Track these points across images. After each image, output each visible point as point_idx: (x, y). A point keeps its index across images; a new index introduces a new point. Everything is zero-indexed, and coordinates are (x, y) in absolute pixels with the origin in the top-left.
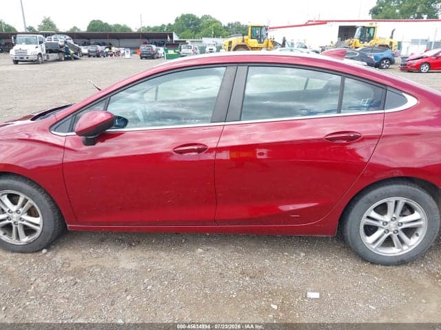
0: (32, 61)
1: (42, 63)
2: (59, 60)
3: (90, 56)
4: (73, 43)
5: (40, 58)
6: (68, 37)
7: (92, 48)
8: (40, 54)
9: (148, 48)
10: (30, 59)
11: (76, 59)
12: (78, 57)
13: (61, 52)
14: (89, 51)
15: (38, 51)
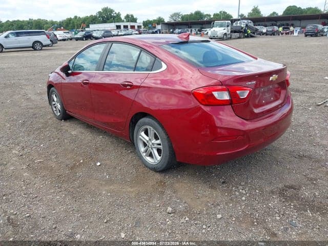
0: (220, 38)
1: (226, 40)
2: (239, 38)
3: (267, 35)
4: (253, 26)
5: (225, 36)
6: (250, 21)
7: (270, 29)
8: (225, 34)
9: (314, 27)
10: (219, 37)
11: (252, 37)
12: (255, 35)
13: (242, 32)
14: (267, 31)
15: (225, 31)
